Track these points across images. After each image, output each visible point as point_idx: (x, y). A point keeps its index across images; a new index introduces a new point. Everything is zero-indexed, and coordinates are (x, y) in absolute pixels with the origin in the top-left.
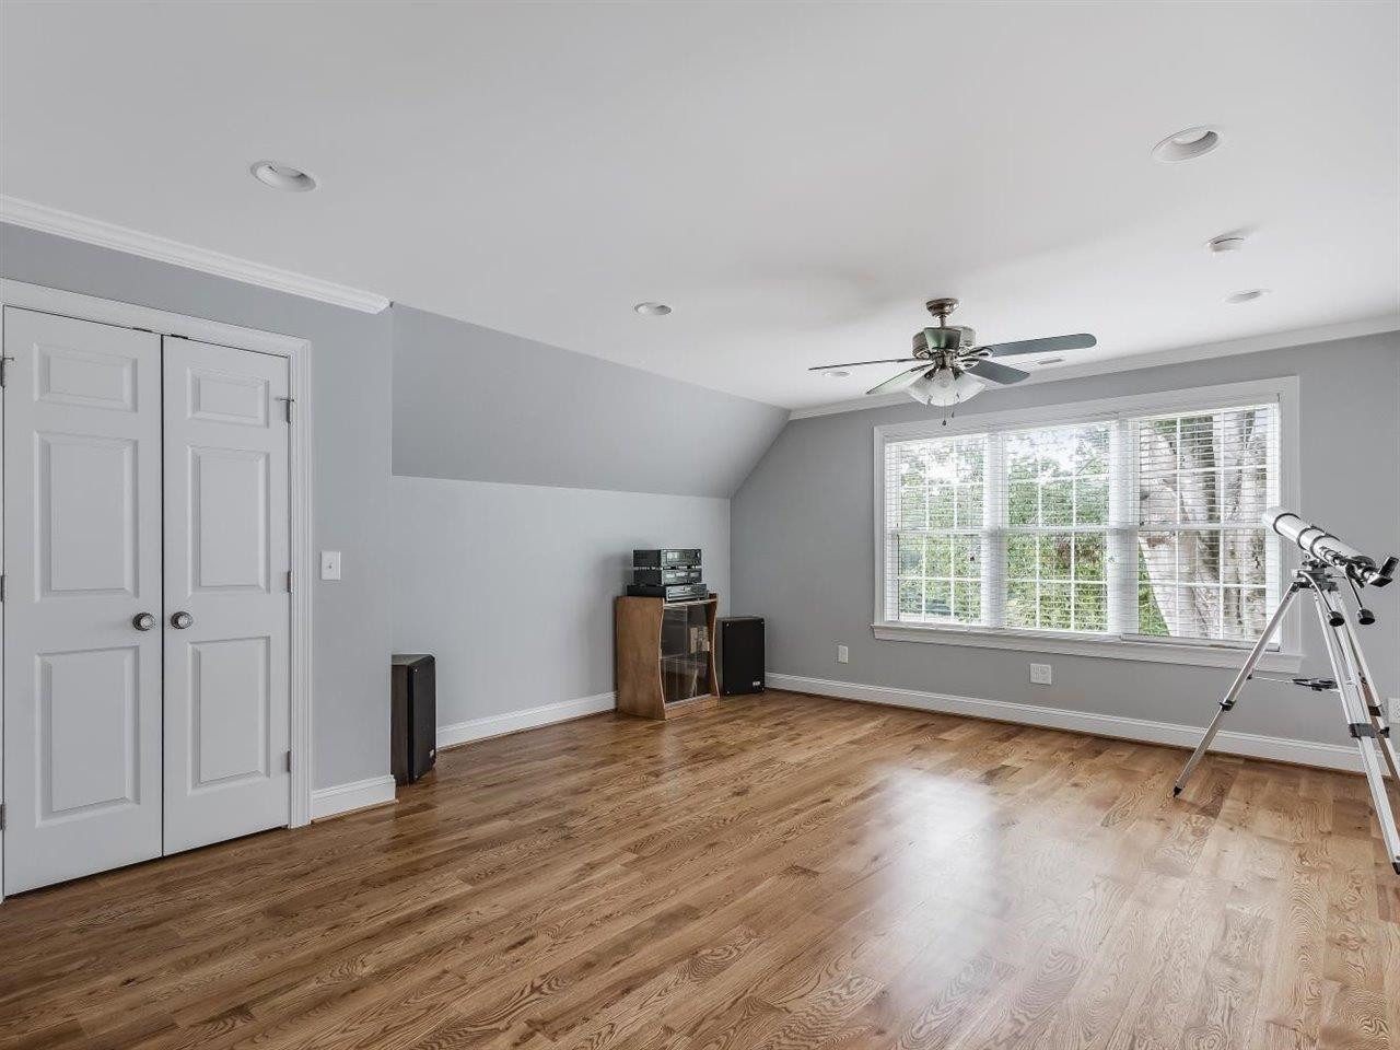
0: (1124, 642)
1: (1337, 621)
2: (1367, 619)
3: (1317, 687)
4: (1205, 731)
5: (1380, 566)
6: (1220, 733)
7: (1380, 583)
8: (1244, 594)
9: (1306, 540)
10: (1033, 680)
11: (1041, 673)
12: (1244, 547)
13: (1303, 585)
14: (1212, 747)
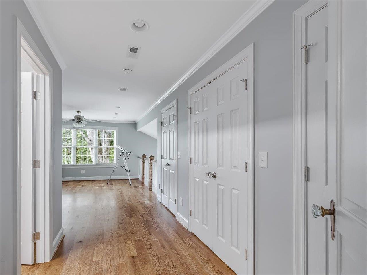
0: (96, 165)
1: (126, 159)
2: (128, 158)
3: (123, 167)
4: (110, 177)
5: (130, 152)
6: (112, 177)
7: (130, 154)
8: (105, 157)
9: (122, 150)
10: (82, 173)
11: (83, 171)
12: (105, 150)
13: (122, 155)
14: (110, 179)
